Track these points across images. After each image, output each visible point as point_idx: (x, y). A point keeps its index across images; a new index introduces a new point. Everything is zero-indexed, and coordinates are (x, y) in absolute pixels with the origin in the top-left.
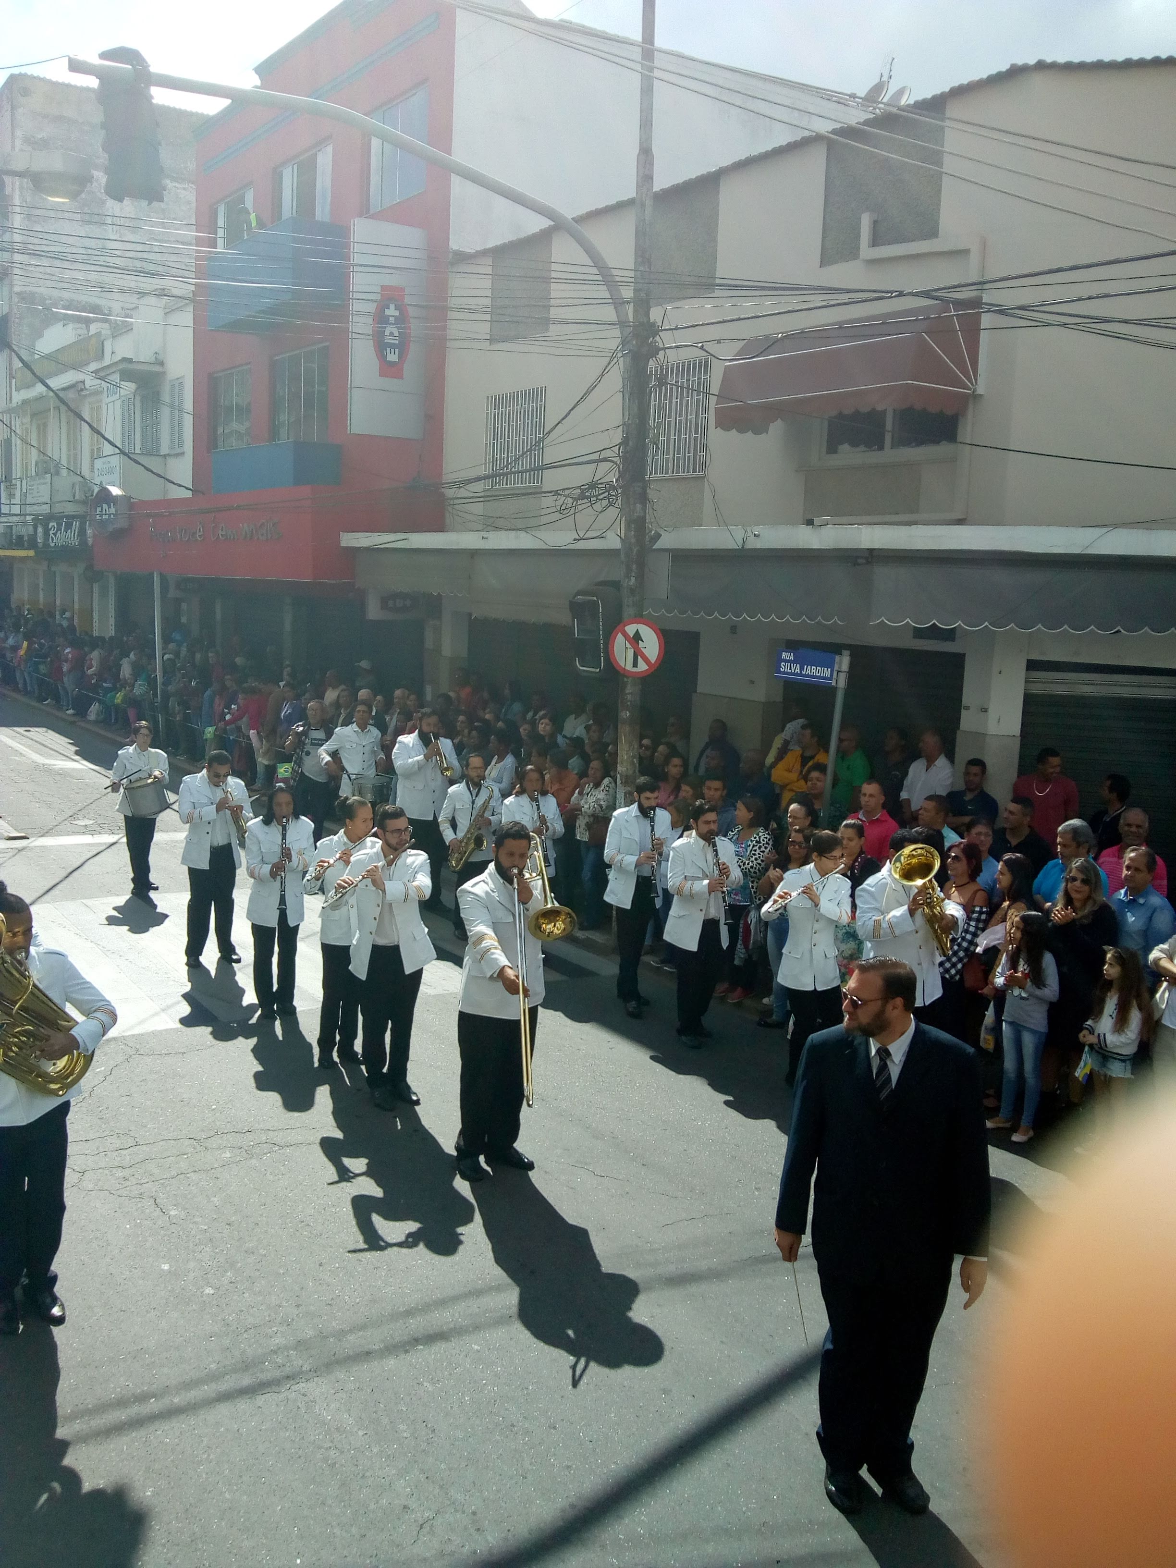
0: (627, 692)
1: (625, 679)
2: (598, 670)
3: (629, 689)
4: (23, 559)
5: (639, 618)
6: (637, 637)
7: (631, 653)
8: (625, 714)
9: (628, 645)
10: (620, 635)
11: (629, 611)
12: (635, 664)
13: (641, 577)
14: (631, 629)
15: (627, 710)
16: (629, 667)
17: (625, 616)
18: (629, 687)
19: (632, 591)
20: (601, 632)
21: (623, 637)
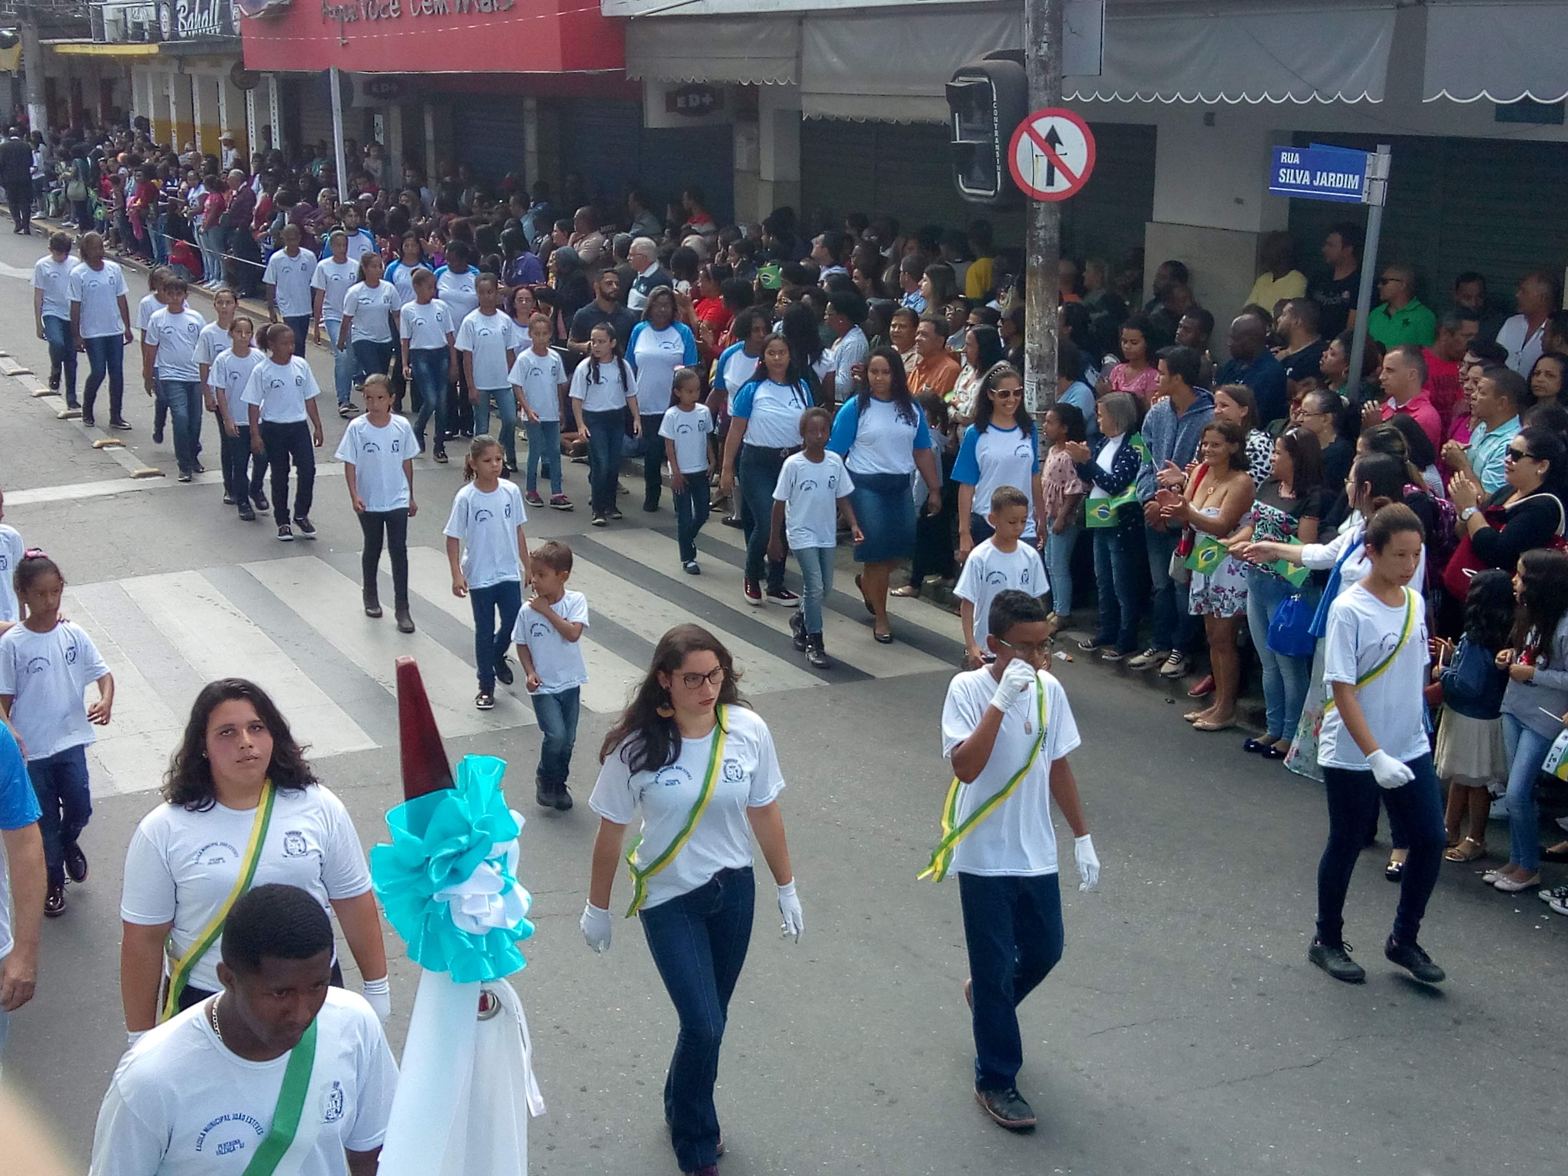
0: (1038, 225)
1: (1035, 205)
2: (992, 193)
3: (1041, 221)
4: (144, 59)
5: (1057, 108)
6: (1053, 138)
7: (1043, 163)
8: (1036, 261)
9: (1038, 151)
10: (1025, 137)
11: (1039, 98)
12: (1050, 182)
13: (1057, 41)
14: (1042, 126)
15: (1039, 252)
16: (1040, 185)
17: (1033, 104)
18: (1041, 216)
19: (1043, 65)
20: (996, 133)
21: (1030, 139)
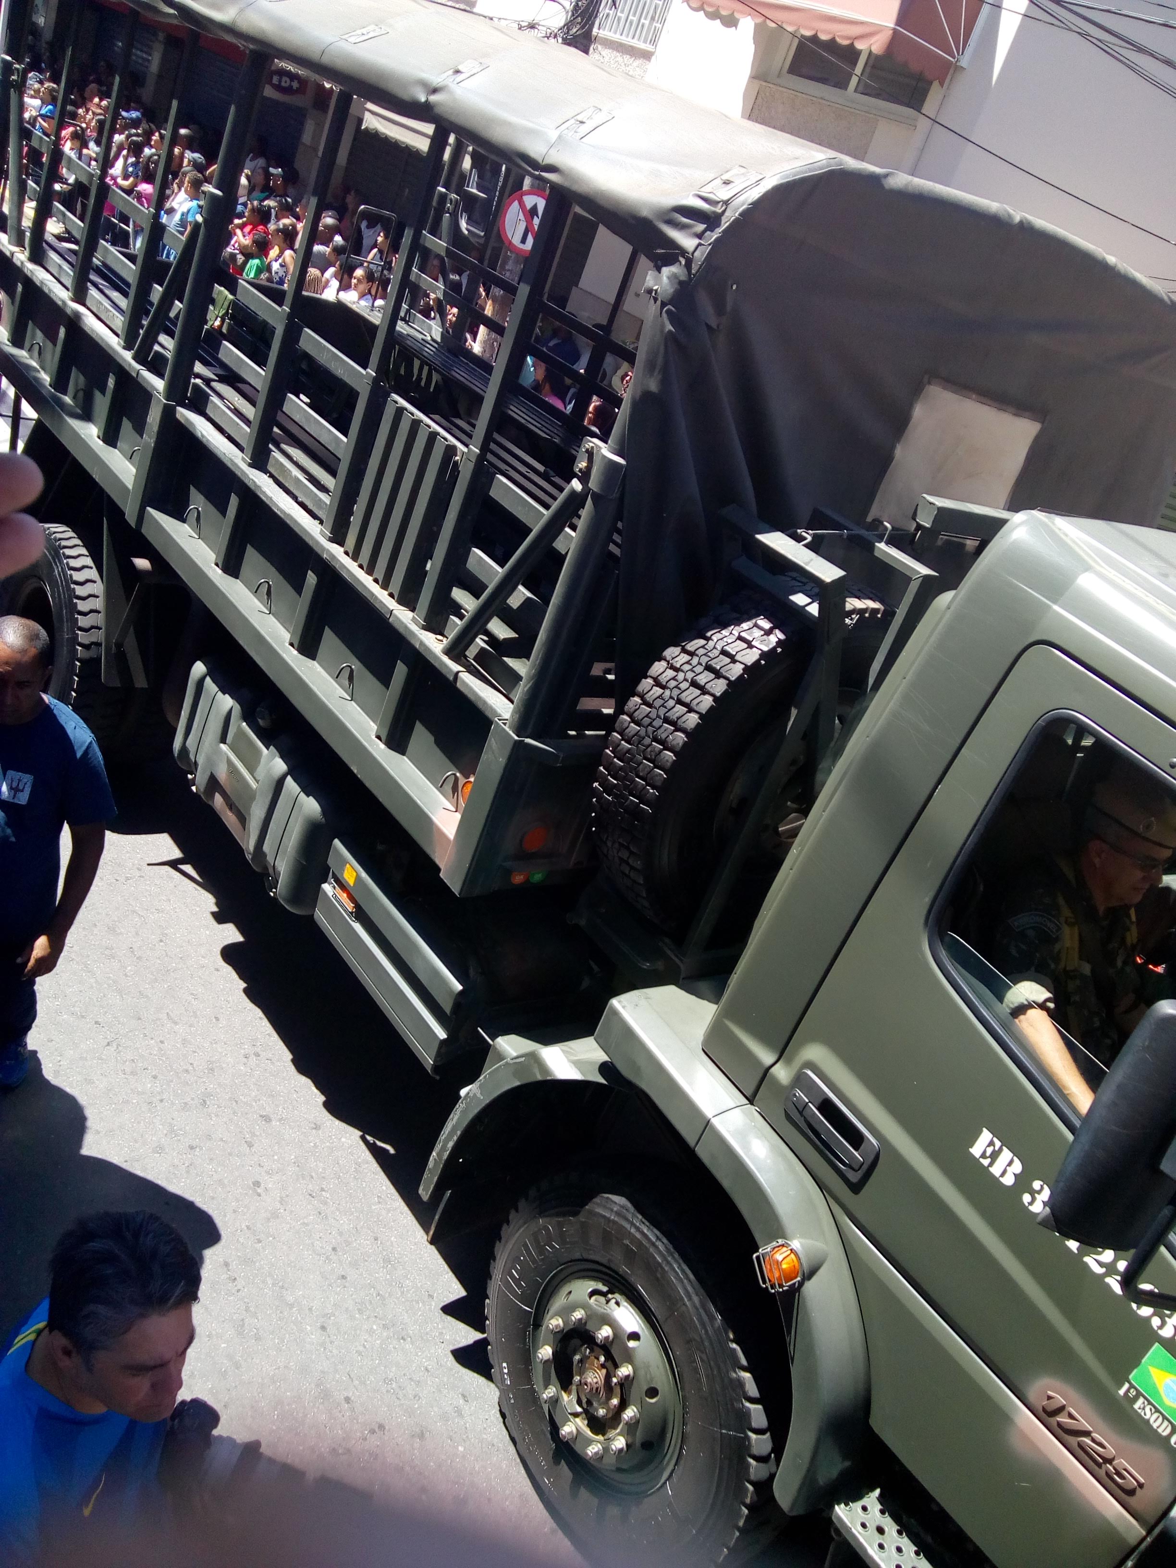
0: (507, 268)
1: (509, 253)
2: (482, 234)
3: (509, 266)
5: (541, 191)
6: (534, 212)
7: (522, 226)
9: (521, 216)
10: (516, 203)
12: (523, 241)
14: (529, 201)
16: (516, 241)
18: (510, 262)
20: (497, 193)
21: (519, 207)
